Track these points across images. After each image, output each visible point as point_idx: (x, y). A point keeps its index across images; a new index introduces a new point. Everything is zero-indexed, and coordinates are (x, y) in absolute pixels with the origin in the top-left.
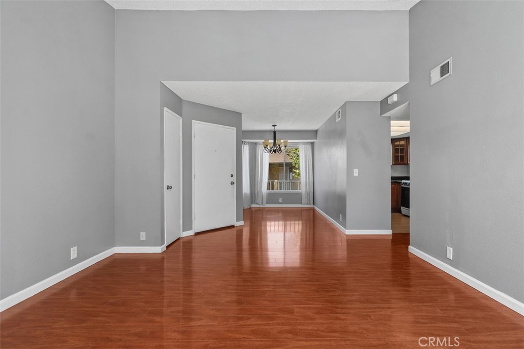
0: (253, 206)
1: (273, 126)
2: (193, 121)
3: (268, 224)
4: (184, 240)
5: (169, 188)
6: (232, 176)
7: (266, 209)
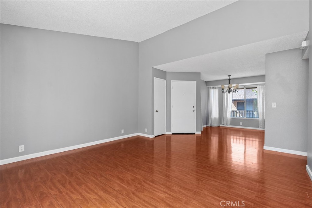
0: (221, 125)
1: (229, 76)
2: (172, 81)
3: (232, 137)
4: (166, 136)
5: (157, 111)
6: (194, 107)
7: (230, 128)
